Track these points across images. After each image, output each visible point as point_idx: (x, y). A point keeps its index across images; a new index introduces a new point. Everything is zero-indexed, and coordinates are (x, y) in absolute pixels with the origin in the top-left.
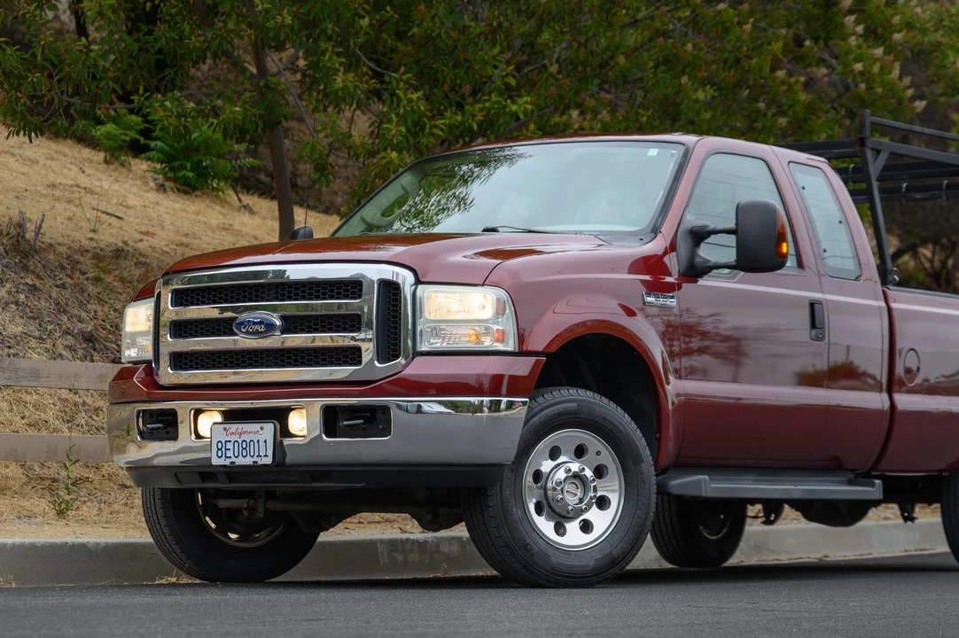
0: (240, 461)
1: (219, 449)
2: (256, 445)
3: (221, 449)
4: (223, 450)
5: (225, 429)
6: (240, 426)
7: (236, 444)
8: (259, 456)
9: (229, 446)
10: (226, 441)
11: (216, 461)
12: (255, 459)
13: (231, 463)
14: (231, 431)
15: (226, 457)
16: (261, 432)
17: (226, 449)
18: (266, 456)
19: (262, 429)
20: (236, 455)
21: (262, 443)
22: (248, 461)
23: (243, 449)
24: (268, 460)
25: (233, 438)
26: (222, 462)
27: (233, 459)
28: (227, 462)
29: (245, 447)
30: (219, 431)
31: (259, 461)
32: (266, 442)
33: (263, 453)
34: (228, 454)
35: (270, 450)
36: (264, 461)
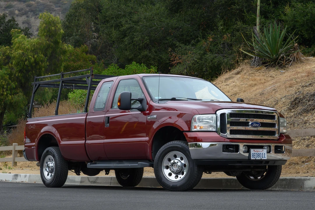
0: (257, 158)
1: (252, 156)
2: (262, 155)
5: (254, 150)
6: (257, 150)
8: (262, 157)
9: (255, 154)
11: (252, 158)
12: (261, 158)
16: (263, 151)
18: (265, 157)
19: (263, 150)
22: (259, 158)
24: (266, 158)
25: (256, 153)
27: (256, 158)
28: (254, 159)
29: (259, 155)
30: (252, 151)
31: (262, 159)
32: (264, 154)
33: (264, 156)
34: (255, 157)
35: (266, 156)
36: (264, 158)
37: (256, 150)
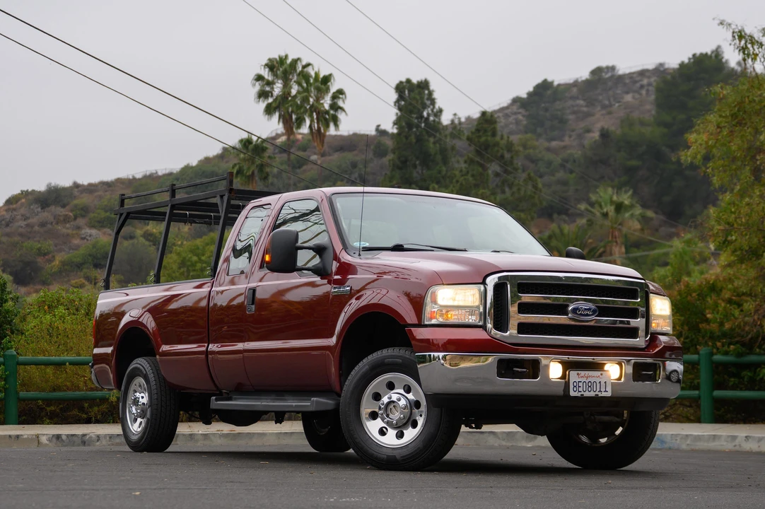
0: (587, 394)
1: (574, 387)
2: (598, 385)
3: (576, 387)
5: (578, 374)
6: (587, 373)
7: (585, 384)
8: (600, 391)
9: (581, 384)
10: (578, 382)
11: (572, 394)
12: (597, 393)
13: (581, 395)
14: (581, 375)
15: (578, 391)
16: (601, 376)
17: (579, 387)
18: (606, 391)
19: (602, 374)
20: (585, 389)
21: (603, 383)
22: (592, 394)
24: (609, 394)
25: (583, 380)
26: (576, 394)
27: (583, 393)
28: (579, 395)
29: (590, 386)
30: (574, 376)
31: (600, 395)
32: (605, 382)
33: (603, 390)
34: (581, 389)
35: (609, 388)
36: (604, 394)
37: (582, 373)
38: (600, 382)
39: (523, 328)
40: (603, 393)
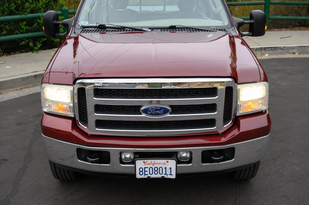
0: (153, 176)
1: (140, 171)
2: (164, 170)
3: (142, 171)
4: (143, 171)
5: (144, 162)
6: (153, 161)
7: (151, 169)
8: (166, 174)
9: (146, 169)
10: (145, 168)
11: (138, 176)
12: (163, 175)
13: (148, 177)
14: (148, 163)
15: (145, 174)
16: (166, 164)
17: (145, 171)
18: (171, 174)
19: (167, 162)
20: (151, 173)
21: (168, 169)
22: (159, 176)
23: (155, 171)
24: (174, 177)
25: (149, 166)
26: (143, 177)
27: (149, 175)
28: (146, 177)
29: (157, 170)
30: (140, 164)
31: (166, 176)
32: (170, 168)
33: (168, 172)
34: (146, 173)
35: (174, 173)
36: (169, 177)
37: (149, 161)
38: (165, 168)
39: (100, 123)
40: (168, 175)
